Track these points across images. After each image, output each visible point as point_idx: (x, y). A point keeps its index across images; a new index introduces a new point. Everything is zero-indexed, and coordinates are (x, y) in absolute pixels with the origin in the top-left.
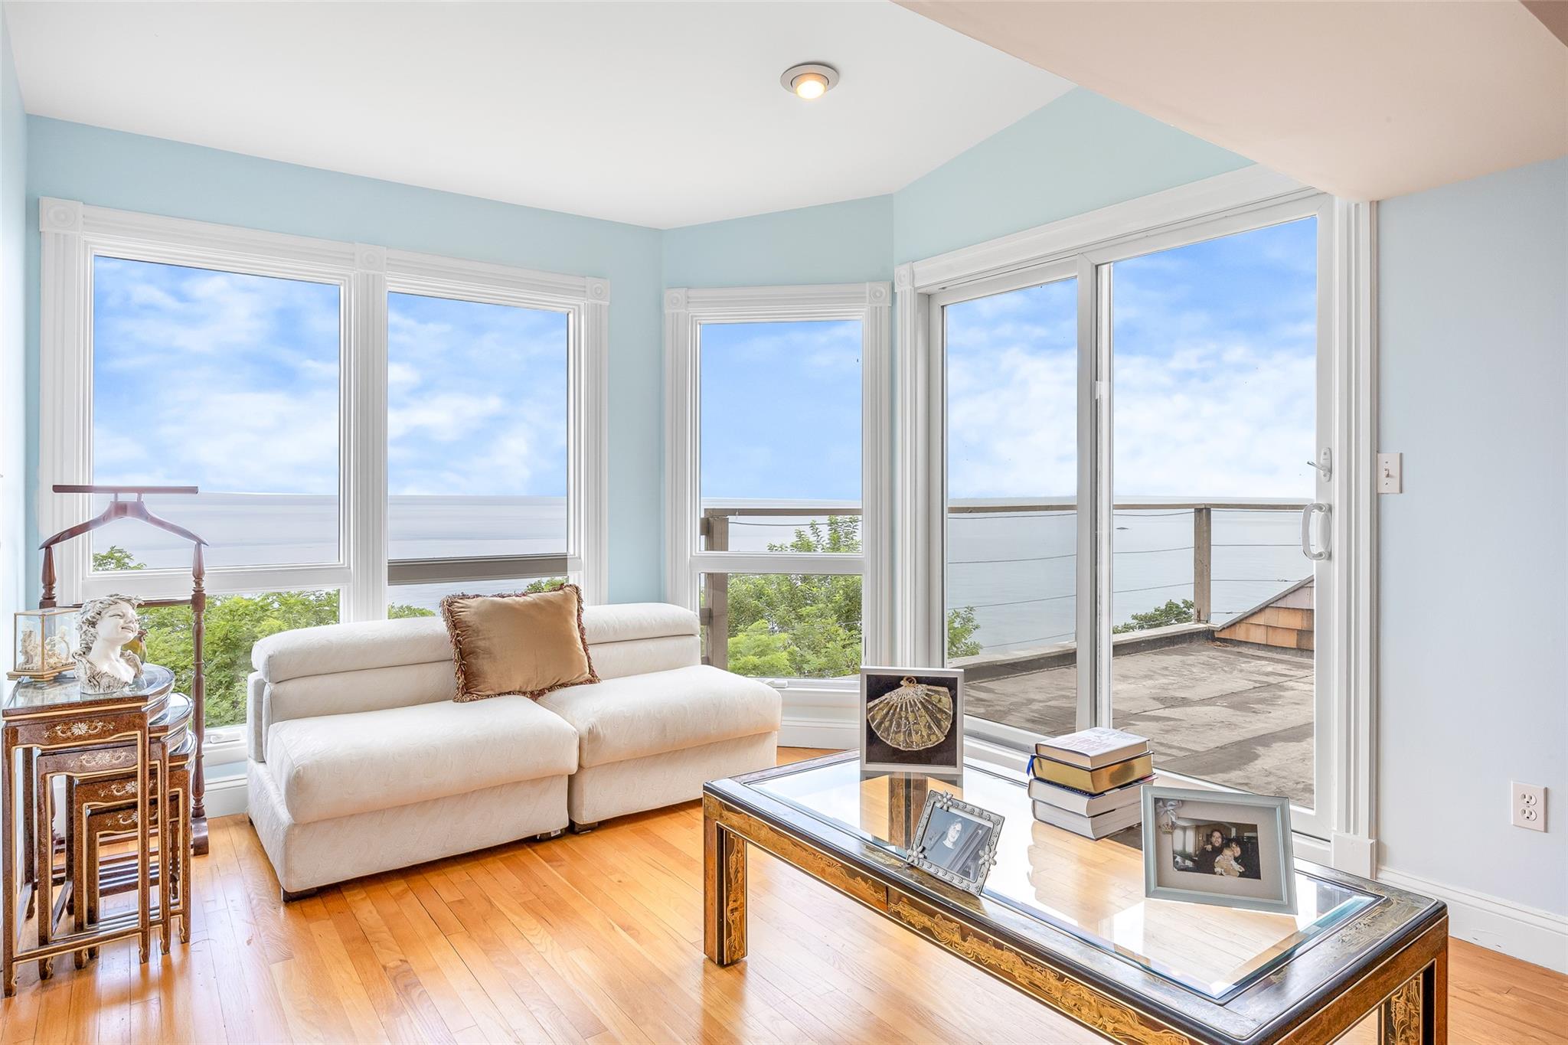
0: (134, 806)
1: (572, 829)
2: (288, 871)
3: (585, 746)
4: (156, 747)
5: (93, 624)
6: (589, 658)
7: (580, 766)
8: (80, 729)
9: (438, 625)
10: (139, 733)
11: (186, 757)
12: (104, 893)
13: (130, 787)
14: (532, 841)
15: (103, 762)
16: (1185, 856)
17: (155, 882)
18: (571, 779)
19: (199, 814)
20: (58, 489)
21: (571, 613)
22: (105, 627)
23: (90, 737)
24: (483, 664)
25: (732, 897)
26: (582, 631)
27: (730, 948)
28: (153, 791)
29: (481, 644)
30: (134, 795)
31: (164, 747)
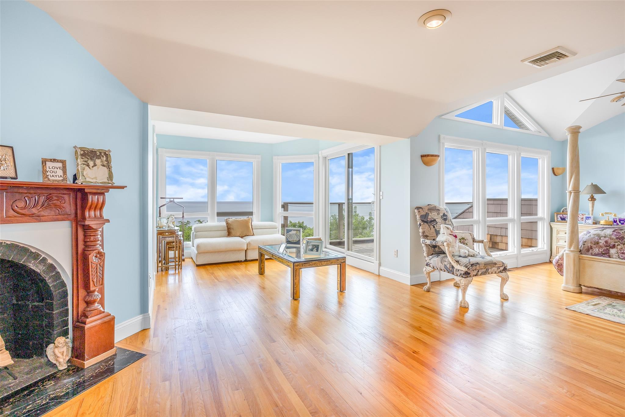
0: (174, 247)
1: (246, 261)
2: (197, 261)
3: (248, 245)
4: (177, 238)
5: (168, 219)
6: (253, 231)
7: (247, 249)
8: (167, 234)
9: (224, 224)
10: (175, 235)
11: (181, 240)
12: (170, 262)
13: (173, 244)
14: (238, 262)
15: (170, 239)
16: (310, 249)
17: (177, 261)
18: (246, 250)
19: (183, 255)
20: (161, 198)
21: (249, 222)
22: (170, 219)
23: (168, 235)
24: (232, 231)
25: (262, 264)
26: (252, 226)
27: (261, 272)
28: (177, 245)
29: (231, 227)
30: (174, 245)
31: (178, 238)
